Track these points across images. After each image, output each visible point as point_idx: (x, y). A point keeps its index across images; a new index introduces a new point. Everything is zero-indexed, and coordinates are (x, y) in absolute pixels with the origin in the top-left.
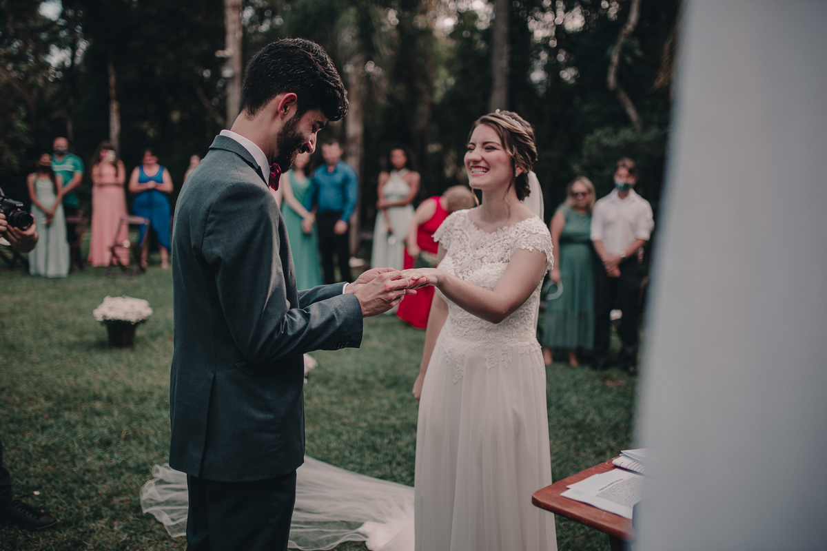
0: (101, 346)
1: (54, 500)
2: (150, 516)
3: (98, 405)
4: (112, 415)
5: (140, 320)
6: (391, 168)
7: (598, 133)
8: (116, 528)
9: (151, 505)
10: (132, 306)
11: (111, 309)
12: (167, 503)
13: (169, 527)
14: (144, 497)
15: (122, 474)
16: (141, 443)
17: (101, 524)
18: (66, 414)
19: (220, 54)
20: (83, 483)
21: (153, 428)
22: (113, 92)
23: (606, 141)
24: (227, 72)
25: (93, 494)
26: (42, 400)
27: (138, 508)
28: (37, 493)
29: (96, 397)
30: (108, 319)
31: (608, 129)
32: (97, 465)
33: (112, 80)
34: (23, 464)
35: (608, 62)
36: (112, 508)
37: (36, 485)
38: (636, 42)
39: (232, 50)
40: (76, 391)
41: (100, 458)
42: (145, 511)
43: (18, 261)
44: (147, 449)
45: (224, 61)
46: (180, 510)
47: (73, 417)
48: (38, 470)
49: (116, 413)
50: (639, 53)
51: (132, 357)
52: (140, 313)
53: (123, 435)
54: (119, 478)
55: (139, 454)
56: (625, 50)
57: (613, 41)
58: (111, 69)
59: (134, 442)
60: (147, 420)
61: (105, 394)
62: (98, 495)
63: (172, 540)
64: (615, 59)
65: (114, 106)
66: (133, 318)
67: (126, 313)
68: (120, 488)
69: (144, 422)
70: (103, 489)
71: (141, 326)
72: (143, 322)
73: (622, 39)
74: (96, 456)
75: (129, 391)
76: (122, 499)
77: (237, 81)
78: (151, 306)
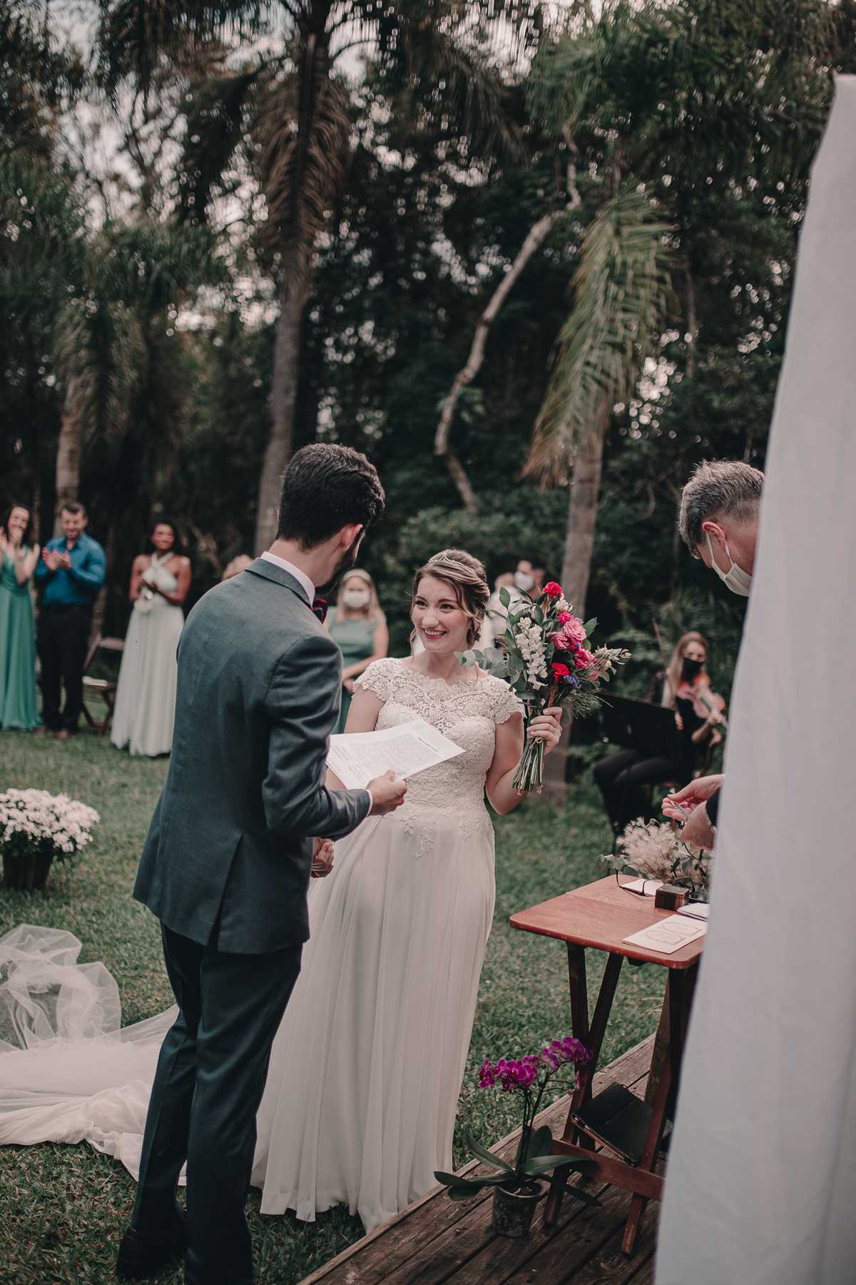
6: (150, 548)
7: (423, 515)
23: (432, 527)
31: (437, 510)
35: (439, 417)
38: (477, 394)
50: (479, 409)
56: (462, 404)
57: (447, 390)
64: (447, 414)
73: (458, 389)
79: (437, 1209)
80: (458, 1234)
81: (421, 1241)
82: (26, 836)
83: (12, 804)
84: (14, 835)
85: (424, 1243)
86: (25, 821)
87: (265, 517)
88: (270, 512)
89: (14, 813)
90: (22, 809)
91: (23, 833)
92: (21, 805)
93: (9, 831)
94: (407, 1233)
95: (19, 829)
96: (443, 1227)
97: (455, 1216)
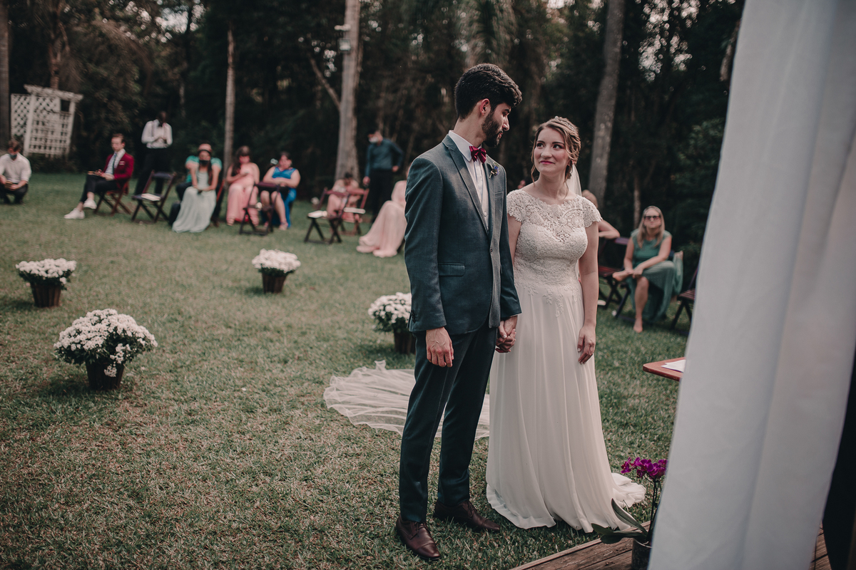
0: (256, 291)
1: (258, 396)
2: (332, 411)
3: (268, 334)
4: (283, 343)
5: (291, 269)
7: (705, 124)
8: (309, 416)
9: (336, 403)
10: (285, 258)
11: (267, 259)
12: (343, 403)
13: (351, 418)
14: (325, 398)
15: (303, 383)
16: (311, 364)
17: (298, 412)
18: (246, 339)
19: (338, 28)
20: (275, 386)
21: (318, 354)
22: (230, 60)
24: (345, 46)
25: (285, 393)
26: (224, 328)
27: (323, 405)
28: (244, 389)
29: (266, 329)
30: (265, 266)
32: (281, 375)
33: (231, 48)
34: (226, 370)
36: (303, 404)
37: (242, 384)
39: (350, 25)
40: (248, 323)
41: (282, 371)
42: (329, 407)
43: (161, 216)
44: (317, 367)
45: (341, 34)
46: (354, 408)
47: (253, 342)
48: (238, 375)
49: (285, 341)
51: (284, 301)
52: (290, 264)
53: (296, 357)
54: (302, 385)
55: (310, 372)
58: (230, 38)
59: (306, 363)
60: (311, 348)
61: (271, 326)
62: (288, 394)
63: (354, 427)
65: (230, 73)
66: (285, 268)
67: (280, 264)
68: (305, 392)
69: (309, 349)
70: (293, 391)
71: (290, 276)
72: (292, 272)
74: (280, 370)
75: (289, 326)
76: (309, 398)
77: (354, 55)
78: (298, 259)
79: (598, 550)
80: (607, 565)
81: (582, 565)
82: (404, 321)
83: (398, 302)
84: (397, 320)
85: (583, 566)
86: (405, 312)
87: (599, 130)
88: (603, 126)
89: (399, 306)
90: (403, 305)
91: (403, 318)
92: (403, 302)
93: (394, 317)
94: (575, 559)
95: (400, 316)
96: (598, 560)
97: (609, 555)
